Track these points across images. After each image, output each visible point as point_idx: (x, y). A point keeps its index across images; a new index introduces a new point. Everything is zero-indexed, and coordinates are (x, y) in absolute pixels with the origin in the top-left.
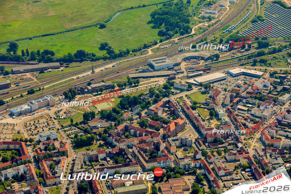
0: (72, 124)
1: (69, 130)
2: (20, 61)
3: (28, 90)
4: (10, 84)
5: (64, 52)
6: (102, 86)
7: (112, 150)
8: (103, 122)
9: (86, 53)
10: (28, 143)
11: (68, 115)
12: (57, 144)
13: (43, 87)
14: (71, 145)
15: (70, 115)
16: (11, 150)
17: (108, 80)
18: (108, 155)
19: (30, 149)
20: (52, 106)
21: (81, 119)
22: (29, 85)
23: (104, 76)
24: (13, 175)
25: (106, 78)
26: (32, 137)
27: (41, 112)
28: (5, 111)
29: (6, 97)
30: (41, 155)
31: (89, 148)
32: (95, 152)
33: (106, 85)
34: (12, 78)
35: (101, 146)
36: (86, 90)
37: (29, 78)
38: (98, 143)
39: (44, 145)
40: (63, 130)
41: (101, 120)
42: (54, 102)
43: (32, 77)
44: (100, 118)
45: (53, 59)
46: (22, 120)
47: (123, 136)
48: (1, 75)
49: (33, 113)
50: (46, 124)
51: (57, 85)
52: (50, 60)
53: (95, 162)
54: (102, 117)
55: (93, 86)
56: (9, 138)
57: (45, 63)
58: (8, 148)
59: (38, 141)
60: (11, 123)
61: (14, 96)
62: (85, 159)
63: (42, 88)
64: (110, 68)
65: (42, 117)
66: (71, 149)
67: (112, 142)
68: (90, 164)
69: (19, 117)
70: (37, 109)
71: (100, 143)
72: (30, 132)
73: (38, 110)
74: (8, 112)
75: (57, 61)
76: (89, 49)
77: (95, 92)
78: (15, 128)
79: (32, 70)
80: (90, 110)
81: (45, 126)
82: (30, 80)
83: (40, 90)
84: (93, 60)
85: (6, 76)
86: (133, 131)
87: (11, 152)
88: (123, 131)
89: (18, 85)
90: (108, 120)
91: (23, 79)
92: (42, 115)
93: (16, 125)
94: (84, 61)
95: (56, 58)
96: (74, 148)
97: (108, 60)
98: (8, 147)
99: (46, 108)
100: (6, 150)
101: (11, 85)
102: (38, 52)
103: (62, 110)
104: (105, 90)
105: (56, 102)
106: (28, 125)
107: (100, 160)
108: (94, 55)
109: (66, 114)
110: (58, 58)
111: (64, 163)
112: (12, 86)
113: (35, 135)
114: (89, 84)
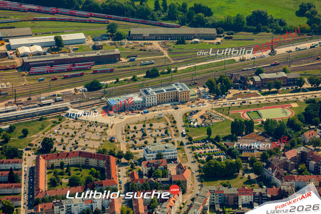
0: (209, 137)
1: (201, 148)
2: (148, 19)
3: (147, 70)
4: (118, 56)
5: (231, 12)
6: (280, 78)
7: (266, 191)
8: (266, 141)
9: (269, 18)
10: (123, 160)
11: (206, 121)
12: (172, 169)
13: (176, 68)
14: (198, 173)
15: (210, 121)
16: (90, 167)
17: (294, 70)
18: (256, 200)
19: (123, 170)
20: (183, 103)
21: (227, 131)
22: (153, 61)
23: (291, 62)
24: (81, 210)
25: (292, 66)
26: (132, 151)
27: (161, 110)
28: (98, 101)
29: (106, 77)
30: (139, 182)
31: (228, 182)
32: (233, 191)
33: (289, 77)
34: (126, 47)
35: (249, 182)
36: (252, 83)
37: (156, 51)
38: (246, 175)
39: (148, 167)
40: (190, 145)
41: (262, 138)
42: (187, 96)
43: (161, 49)
44: (263, 135)
45: (207, 22)
46: (123, 120)
47: (295, 170)
48: (109, 39)
49: (146, 110)
50: (163, 132)
51: (201, 67)
52: (201, 24)
53: (231, 209)
54: (266, 133)
55: (265, 76)
56: (93, 147)
57: (192, 27)
58: (86, 164)
59: (142, 158)
60: (103, 122)
61: (121, 77)
62: (213, 200)
63: (173, 70)
64: (305, 49)
65: (159, 119)
66: (196, 181)
67: (271, 177)
68: (221, 210)
69: (119, 113)
70: (155, 103)
71: (249, 177)
72: (132, 142)
73: (156, 106)
74: (103, 102)
75: (213, 26)
76: (278, 11)
77: (265, 88)
78: (108, 131)
79: (165, 37)
80: (248, 117)
81: (162, 135)
82: (156, 53)
83: (169, 72)
84: (278, 32)
85: (116, 42)
86: (314, 163)
87: (90, 171)
88: (296, 161)
89: (133, 60)
90: (275, 140)
91: (145, 50)
92: (160, 116)
93: (111, 127)
94: (263, 32)
95: (213, 21)
96: (201, 179)
97: (305, 35)
98: (86, 161)
99: (171, 105)
100: (82, 167)
101: (121, 59)
102: (184, 6)
103: (197, 111)
104: (284, 86)
105: (191, 97)
106: (132, 129)
107: (240, 206)
108: (282, 23)
109: (204, 119)
110: (217, 21)
111: (174, 201)
112: (123, 60)
113: (140, 149)
114: (258, 72)
